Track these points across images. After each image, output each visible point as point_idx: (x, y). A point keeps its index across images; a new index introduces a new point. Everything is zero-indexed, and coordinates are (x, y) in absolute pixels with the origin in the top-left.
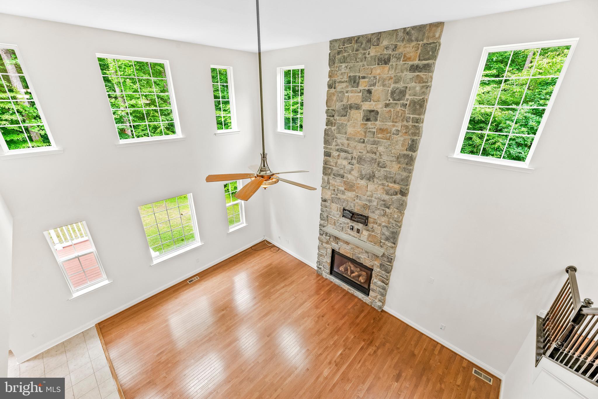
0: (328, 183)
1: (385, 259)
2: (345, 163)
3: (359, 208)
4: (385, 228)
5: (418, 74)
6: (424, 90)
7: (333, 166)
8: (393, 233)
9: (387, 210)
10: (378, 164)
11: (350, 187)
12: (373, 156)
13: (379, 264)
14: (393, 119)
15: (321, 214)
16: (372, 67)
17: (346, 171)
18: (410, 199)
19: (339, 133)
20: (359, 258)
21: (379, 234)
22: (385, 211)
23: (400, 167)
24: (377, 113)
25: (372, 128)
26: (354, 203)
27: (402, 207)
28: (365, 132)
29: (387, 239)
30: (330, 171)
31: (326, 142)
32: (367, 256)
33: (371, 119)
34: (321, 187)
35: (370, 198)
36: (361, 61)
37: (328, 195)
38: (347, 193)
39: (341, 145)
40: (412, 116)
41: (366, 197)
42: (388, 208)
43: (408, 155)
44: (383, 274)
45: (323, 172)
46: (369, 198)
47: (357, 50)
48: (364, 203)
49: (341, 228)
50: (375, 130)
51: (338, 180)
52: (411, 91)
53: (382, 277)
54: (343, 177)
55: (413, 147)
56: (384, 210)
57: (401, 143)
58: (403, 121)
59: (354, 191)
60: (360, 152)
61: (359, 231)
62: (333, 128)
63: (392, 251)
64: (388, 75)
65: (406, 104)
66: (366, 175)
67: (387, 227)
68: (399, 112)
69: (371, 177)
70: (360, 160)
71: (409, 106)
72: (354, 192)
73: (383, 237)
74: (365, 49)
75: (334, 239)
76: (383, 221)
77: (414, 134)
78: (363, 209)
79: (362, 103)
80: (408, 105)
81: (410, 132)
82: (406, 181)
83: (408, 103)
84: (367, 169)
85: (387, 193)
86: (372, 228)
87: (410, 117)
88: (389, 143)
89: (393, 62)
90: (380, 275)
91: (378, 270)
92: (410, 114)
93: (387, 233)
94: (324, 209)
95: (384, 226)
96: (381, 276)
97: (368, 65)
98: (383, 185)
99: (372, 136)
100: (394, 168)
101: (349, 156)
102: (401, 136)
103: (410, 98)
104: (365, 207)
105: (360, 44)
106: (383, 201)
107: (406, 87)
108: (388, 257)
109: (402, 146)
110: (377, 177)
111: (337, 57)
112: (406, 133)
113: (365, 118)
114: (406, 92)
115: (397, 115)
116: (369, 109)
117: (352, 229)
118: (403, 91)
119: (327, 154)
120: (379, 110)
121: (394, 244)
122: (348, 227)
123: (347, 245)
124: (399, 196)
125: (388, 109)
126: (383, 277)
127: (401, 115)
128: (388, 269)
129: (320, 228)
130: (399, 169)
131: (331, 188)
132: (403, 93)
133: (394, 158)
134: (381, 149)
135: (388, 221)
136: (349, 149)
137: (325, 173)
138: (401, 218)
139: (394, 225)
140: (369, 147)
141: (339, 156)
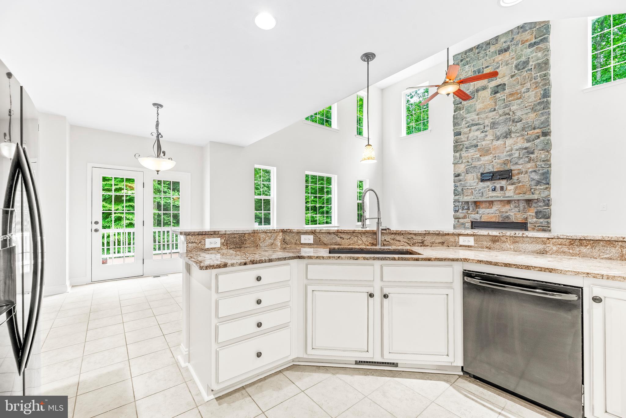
0: (461, 157)
1: (541, 204)
2: (478, 133)
3: (499, 166)
4: (533, 173)
5: (537, 46)
6: (546, 53)
7: (465, 141)
8: (543, 174)
9: (532, 156)
10: (513, 121)
11: (486, 152)
12: (508, 116)
13: (534, 214)
14: (521, 82)
15: (454, 190)
16: (494, 58)
17: (479, 141)
18: (553, 138)
19: (469, 113)
20: (507, 217)
21: (527, 181)
22: (529, 157)
23: (537, 115)
24: (505, 84)
25: (501, 97)
26: (492, 165)
27: (547, 147)
28: (495, 103)
29: (538, 183)
30: (461, 147)
31: (455, 124)
32: (518, 210)
33: (500, 91)
34: (453, 164)
35: (510, 153)
36: (483, 58)
37: (462, 168)
38: (483, 158)
39: (471, 121)
40: (538, 74)
41: (505, 153)
42: (533, 153)
43: (543, 102)
44: (541, 223)
45: (454, 151)
46: (508, 153)
47: (478, 53)
48: (504, 159)
49: (481, 194)
50: (505, 97)
51: (472, 151)
52: (533, 59)
53: (541, 226)
54: (476, 146)
55: (546, 94)
56: (528, 157)
57: (534, 95)
58: (531, 80)
59: (491, 153)
60: (492, 119)
61: (503, 188)
62: (461, 112)
63: (546, 193)
64: (510, 57)
65: (532, 68)
66: (502, 134)
67: (535, 171)
68: (525, 76)
69: (507, 135)
70: (493, 125)
71: (534, 68)
72: (491, 155)
73: (533, 183)
74: (485, 50)
75: (474, 208)
76: (529, 167)
77: (545, 85)
78: (504, 165)
79: (488, 84)
80: (533, 69)
81: (540, 85)
82: (547, 123)
83: (533, 67)
84: (501, 129)
85: (528, 141)
86: (518, 179)
87: (537, 76)
88: (521, 100)
89: (512, 48)
91: (535, 220)
92: (536, 73)
93: (536, 177)
94: (458, 184)
95: (531, 172)
96: (539, 226)
97: (490, 58)
98: (522, 135)
99: (503, 102)
100: (532, 118)
101: (482, 127)
102: (532, 91)
103: (534, 63)
104: (505, 163)
105: (481, 48)
106: (526, 148)
107: (529, 58)
108: (543, 200)
109: (535, 98)
110: (514, 131)
111: (460, 63)
112: (537, 87)
113: (494, 93)
114: (529, 61)
115: (524, 79)
116: (496, 85)
117: (494, 190)
118: (526, 61)
119: (457, 134)
120: (506, 83)
121: (548, 184)
122: (489, 189)
123: (490, 209)
124: (542, 138)
125: (514, 78)
127: (529, 78)
128: (547, 214)
129: (454, 205)
130: (536, 116)
131: (464, 161)
132: (526, 63)
133: (529, 110)
134: (513, 108)
135: (535, 165)
136: (481, 122)
137: (455, 151)
138: (549, 156)
139: (543, 166)
140: (501, 112)
141: (470, 130)
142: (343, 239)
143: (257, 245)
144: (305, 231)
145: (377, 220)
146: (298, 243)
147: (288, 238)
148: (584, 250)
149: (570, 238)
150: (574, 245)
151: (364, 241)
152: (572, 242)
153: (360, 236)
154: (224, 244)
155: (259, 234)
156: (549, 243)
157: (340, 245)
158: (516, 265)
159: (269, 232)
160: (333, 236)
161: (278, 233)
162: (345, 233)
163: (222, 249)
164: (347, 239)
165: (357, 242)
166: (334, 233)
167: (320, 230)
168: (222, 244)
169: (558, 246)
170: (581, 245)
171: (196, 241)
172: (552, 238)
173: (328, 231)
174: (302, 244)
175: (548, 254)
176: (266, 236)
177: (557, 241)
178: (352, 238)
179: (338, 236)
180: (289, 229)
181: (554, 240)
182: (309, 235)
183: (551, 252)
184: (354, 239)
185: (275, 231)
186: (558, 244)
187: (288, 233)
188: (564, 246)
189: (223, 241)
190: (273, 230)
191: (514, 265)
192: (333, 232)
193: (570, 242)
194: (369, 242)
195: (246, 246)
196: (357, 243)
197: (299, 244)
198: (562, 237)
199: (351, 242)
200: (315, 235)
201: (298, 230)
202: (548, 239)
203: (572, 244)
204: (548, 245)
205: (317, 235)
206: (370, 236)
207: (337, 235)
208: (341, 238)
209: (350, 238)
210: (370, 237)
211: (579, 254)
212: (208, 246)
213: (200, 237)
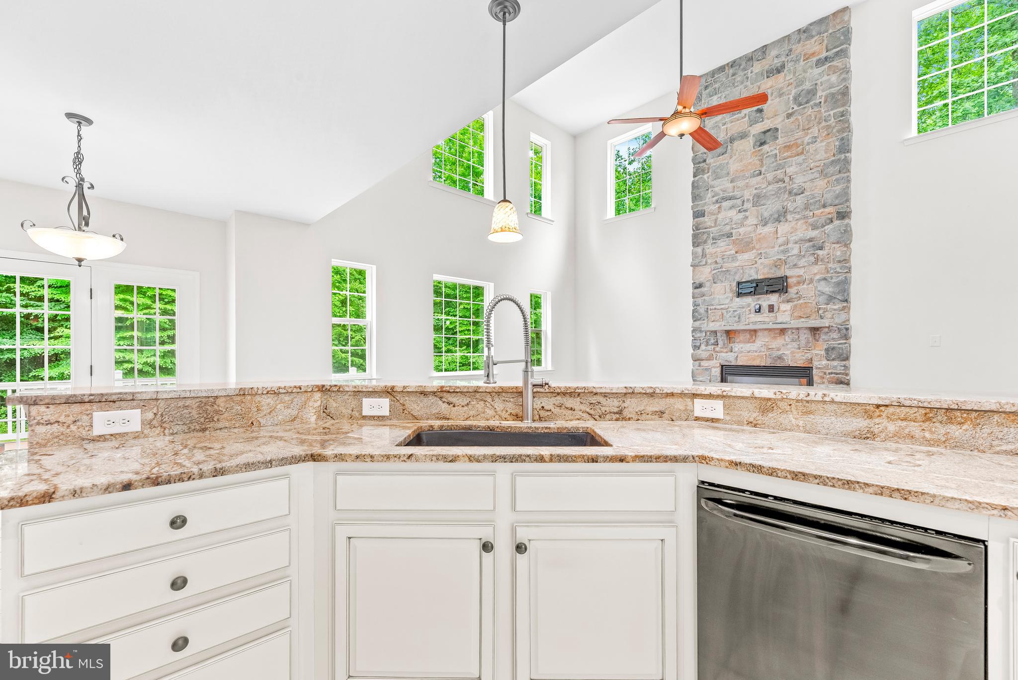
0: (704, 255)
1: (835, 335)
2: (733, 213)
3: (766, 270)
4: (823, 283)
5: (830, 64)
6: (843, 76)
7: (711, 227)
8: (838, 284)
9: (820, 252)
10: (790, 193)
11: (745, 245)
12: (781, 185)
13: (823, 352)
14: (803, 126)
15: (694, 311)
16: (759, 84)
17: (734, 226)
18: (855, 221)
19: (717, 177)
20: (780, 358)
21: (812, 297)
22: (816, 255)
23: (828, 182)
24: (777, 130)
25: (771, 151)
26: (756, 267)
27: (845, 239)
28: (761, 160)
29: (831, 299)
30: (705, 236)
31: (695, 197)
32: (797, 346)
33: (768, 141)
34: (691, 266)
35: (785, 247)
36: (742, 83)
37: (705, 274)
38: (741, 257)
39: (721, 193)
40: (832, 113)
41: (776, 248)
42: (821, 248)
43: (839, 160)
44: (835, 367)
45: (693, 243)
46: (782, 248)
47: (733, 75)
48: (775, 258)
49: (737, 317)
50: (777, 152)
51: (722, 244)
52: (824, 85)
53: (834, 373)
54: (730, 235)
55: (845, 147)
56: (814, 254)
57: (824, 148)
58: (819, 123)
59: (753, 248)
60: (756, 189)
61: (773, 308)
62: (705, 176)
63: (843, 316)
64: (785, 83)
65: (820, 102)
66: (771, 215)
67: (825, 279)
68: (810, 115)
69: (781, 216)
70: (758, 199)
71: (825, 102)
72: (754, 251)
73: (822, 299)
74: (744, 69)
75: (726, 342)
76: (816, 271)
77: (842, 130)
78: (774, 269)
79: (749, 128)
80: (822, 103)
81: (834, 131)
82: (845, 196)
83: (823, 100)
84: (771, 207)
85: (814, 227)
86: (797, 293)
87: (830, 115)
88: (804, 157)
89: (789, 66)
90: (830, 371)
91: (825, 362)
92: (828, 111)
93: (827, 289)
94: (699, 301)
95: (819, 280)
96: (832, 373)
97: (752, 84)
98: (805, 217)
99: (773, 160)
100: (820, 187)
101: (739, 202)
102: (822, 141)
103: (824, 94)
104: (776, 265)
105: (738, 67)
106: (810, 240)
107: (816, 84)
108: (838, 328)
109: (826, 153)
110: (792, 209)
111: (704, 93)
112: (828, 134)
113: (758, 144)
114: (816, 90)
115: (808, 120)
116: (763, 130)
117: (759, 311)
118: (812, 90)
119: (698, 214)
120: (779, 126)
121: (846, 301)
122: (750, 310)
123: (752, 344)
124: (837, 223)
125: (792, 119)
126: (837, 374)
127: (816, 118)
128: (845, 352)
129: (693, 336)
130: (828, 184)
131: (709, 261)
132: (812, 92)
133: (815, 174)
134: (790, 170)
135: (826, 268)
136: (737, 193)
137: (695, 244)
138: (848, 253)
139: (838, 270)
140: (770, 176)
141: (719, 207)
142: (454, 406)
143: (252, 423)
144: (371, 390)
145: (524, 364)
146: (357, 414)
147: (335, 405)
148: (955, 431)
149: (926, 405)
150: (934, 420)
151: (498, 409)
152: (931, 415)
153: (489, 400)
154: (155, 422)
155: (258, 398)
156: (879, 416)
157: (448, 419)
159: (284, 391)
160: (432, 399)
161: (309, 394)
162: (457, 392)
163: (146, 436)
164: (463, 406)
165: (484, 413)
166: (434, 393)
167: (404, 387)
168: (148, 424)
169: (900, 422)
170: (950, 421)
171: (62, 419)
172: (887, 406)
173: (421, 389)
174: (364, 417)
175: (876, 439)
176: (278, 402)
177: (898, 411)
178: (472, 403)
179: (444, 400)
180: (335, 386)
181: (891, 410)
182: (380, 397)
183: (883, 435)
184: (477, 406)
185: (300, 389)
186: (899, 418)
187: (333, 394)
188: (913, 423)
189: (150, 415)
190: (295, 387)
192: (432, 390)
193: (926, 414)
194: (509, 411)
195: (220, 425)
196: (483, 415)
197: (358, 419)
198: (907, 403)
199: (471, 413)
200: (393, 398)
201: (355, 387)
202: (878, 406)
203: (929, 419)
204: (877, 420)
205: (398, 398)
206: (511, 399)
207: (441, 398)
208: (449, 403)
209: (468, 404)
210: (510, 401)
211: (944, 442)
212: (98, 430)
213: (76, 408)
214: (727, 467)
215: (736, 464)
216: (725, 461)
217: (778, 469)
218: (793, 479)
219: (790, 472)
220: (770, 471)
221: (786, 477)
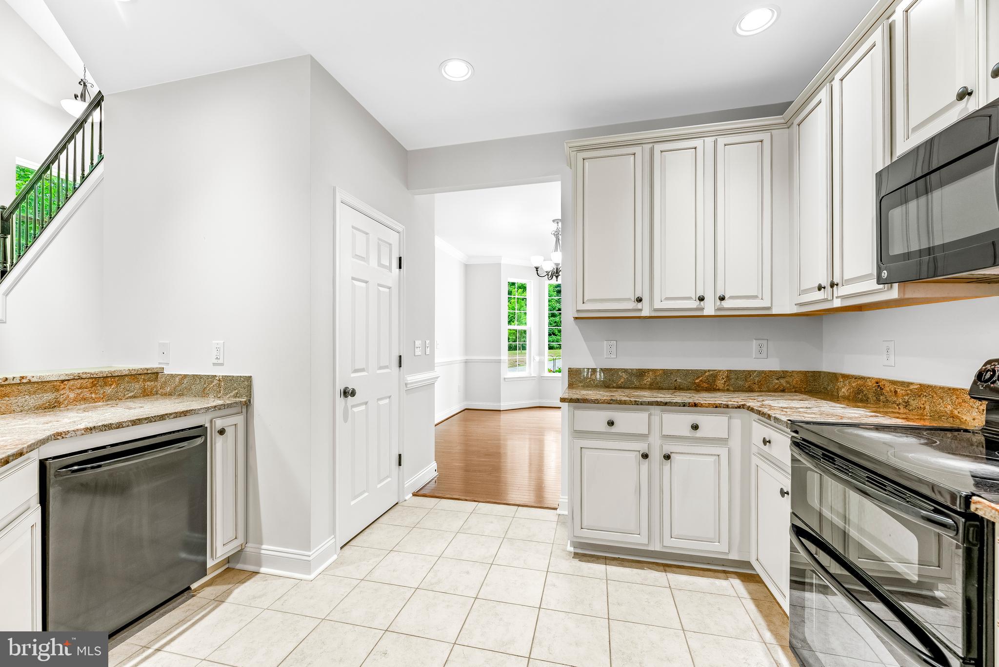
148: (109, 390)
149: (95, 376)
150: (97, 385)
152: (96, 382)
156: (64, 388)
158: (148, 418)
169: (77, 390)
170: (106, 384)
172: (68, 380)
175: (61, 406)
177: (76, 383)
181: (72, 382)
183: (66, 402)
186: (77, 388)
188: (85, 390)
191: (146, 419)
193: (93, 382)
198: (84, 376)
202: (63, 381)
203: (95, 385)
204: (62, 392)
211: (102, 398)
214: (83, 434)
215: (90, 430)
216: (81, 430)
217: (123, 422)
218: (133, 425)
219: (131, 421)
220: (118, 425)
221: (128, 426)
